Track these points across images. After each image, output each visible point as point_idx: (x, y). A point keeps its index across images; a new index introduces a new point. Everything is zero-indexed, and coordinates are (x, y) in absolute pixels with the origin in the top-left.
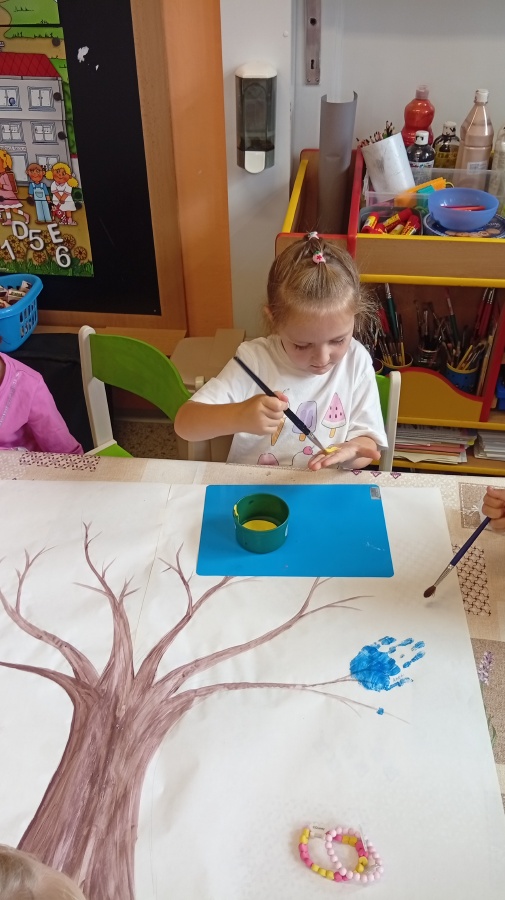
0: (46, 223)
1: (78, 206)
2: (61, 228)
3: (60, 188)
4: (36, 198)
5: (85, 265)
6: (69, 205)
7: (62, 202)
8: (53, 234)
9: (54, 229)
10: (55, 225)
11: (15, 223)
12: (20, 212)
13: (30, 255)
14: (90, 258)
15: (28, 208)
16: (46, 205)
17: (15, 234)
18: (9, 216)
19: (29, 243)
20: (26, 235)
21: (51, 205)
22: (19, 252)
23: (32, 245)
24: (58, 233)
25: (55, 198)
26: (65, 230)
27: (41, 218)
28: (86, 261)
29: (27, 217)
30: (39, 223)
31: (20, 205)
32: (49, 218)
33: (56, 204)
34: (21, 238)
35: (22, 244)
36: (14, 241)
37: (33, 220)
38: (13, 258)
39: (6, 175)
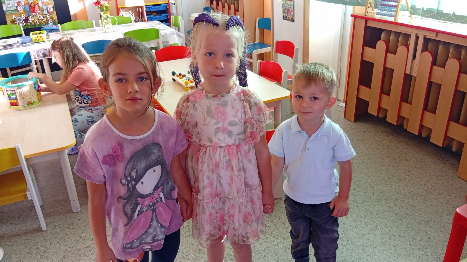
0: (46, 14)
1: (54, 10)
2: (50, 15)
3: (50, 6)
4: (44, 9)
5: (56, 23)
6: (52, 10)
7: (50, 9)
8: (48, 17)
9: (48, 16)
10: (49, 15)
11: (39, 15)
12: (40, 13)
13: (43, 22)
14: (57, 21)
15: (42, 12)
16: (46, 10)
17: (39, 18)
18: (37, 14)
19: (42, 20)
20: (41, 18)
21: (47, 10)
22: (40, 22)
23: (43, 20)
24: (49, 16)
25: (48, 9)
26: (51, 16)
27: (45, 14)
28: (56, 22)
29: (42, 14)
30: (45, 15)
31: (40, 11)
32: (47, 13)
33: (48, 10)
34: (40, 19)
35: (41, 20)
36: (39, 20)
37: (43, 14)
38: (38, 24)
39: (37, 5)
